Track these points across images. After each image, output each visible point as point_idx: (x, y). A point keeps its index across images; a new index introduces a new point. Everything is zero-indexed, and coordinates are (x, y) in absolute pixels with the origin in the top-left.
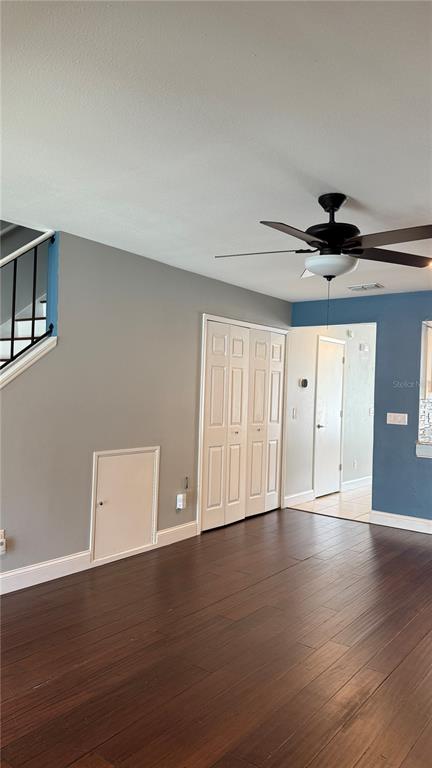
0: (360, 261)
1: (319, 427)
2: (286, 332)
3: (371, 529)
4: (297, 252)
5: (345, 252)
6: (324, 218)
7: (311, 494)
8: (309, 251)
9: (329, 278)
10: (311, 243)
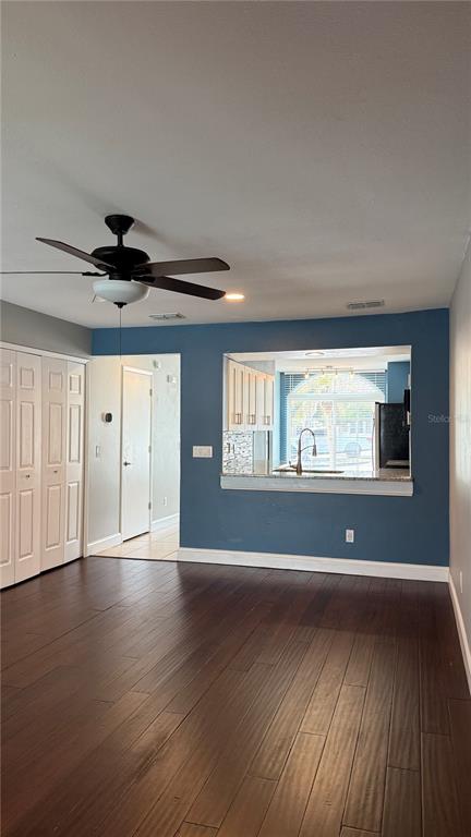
0: (151, 290)
1: (126, 464)
2: (85, 361)
3: (179, 567)
4: (84, 274)
5: (136, 279)
6: (111, 240)
7: (118, 538)
8: (96, 274)
9: (121, 305)
10: (98, 266)
